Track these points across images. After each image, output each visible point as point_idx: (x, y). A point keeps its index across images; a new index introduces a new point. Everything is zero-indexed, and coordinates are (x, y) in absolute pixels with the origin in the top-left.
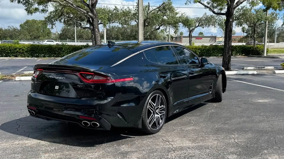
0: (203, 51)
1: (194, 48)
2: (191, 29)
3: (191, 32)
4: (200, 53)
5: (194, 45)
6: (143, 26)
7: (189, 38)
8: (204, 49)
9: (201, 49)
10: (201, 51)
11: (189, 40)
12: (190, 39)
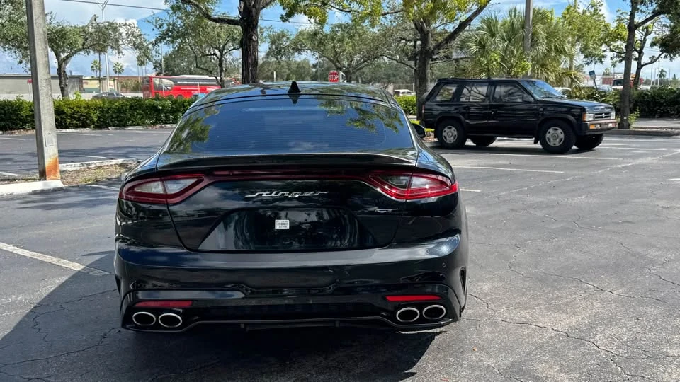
0: (107, 112)
1: (83, 105)
2: (63, 56)
3: (62, 63)
4: (99, 118)
5: (82, 99)
6: (45, 42)
7: (58, 81)
8: (109, 109)
9: (100, 107)
10: (102, 112)
11: (60, 84)
12: (61, 82)
